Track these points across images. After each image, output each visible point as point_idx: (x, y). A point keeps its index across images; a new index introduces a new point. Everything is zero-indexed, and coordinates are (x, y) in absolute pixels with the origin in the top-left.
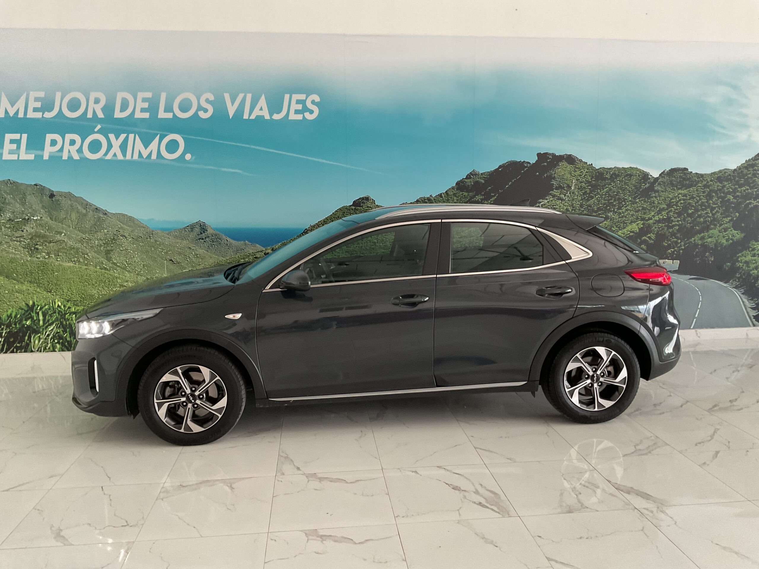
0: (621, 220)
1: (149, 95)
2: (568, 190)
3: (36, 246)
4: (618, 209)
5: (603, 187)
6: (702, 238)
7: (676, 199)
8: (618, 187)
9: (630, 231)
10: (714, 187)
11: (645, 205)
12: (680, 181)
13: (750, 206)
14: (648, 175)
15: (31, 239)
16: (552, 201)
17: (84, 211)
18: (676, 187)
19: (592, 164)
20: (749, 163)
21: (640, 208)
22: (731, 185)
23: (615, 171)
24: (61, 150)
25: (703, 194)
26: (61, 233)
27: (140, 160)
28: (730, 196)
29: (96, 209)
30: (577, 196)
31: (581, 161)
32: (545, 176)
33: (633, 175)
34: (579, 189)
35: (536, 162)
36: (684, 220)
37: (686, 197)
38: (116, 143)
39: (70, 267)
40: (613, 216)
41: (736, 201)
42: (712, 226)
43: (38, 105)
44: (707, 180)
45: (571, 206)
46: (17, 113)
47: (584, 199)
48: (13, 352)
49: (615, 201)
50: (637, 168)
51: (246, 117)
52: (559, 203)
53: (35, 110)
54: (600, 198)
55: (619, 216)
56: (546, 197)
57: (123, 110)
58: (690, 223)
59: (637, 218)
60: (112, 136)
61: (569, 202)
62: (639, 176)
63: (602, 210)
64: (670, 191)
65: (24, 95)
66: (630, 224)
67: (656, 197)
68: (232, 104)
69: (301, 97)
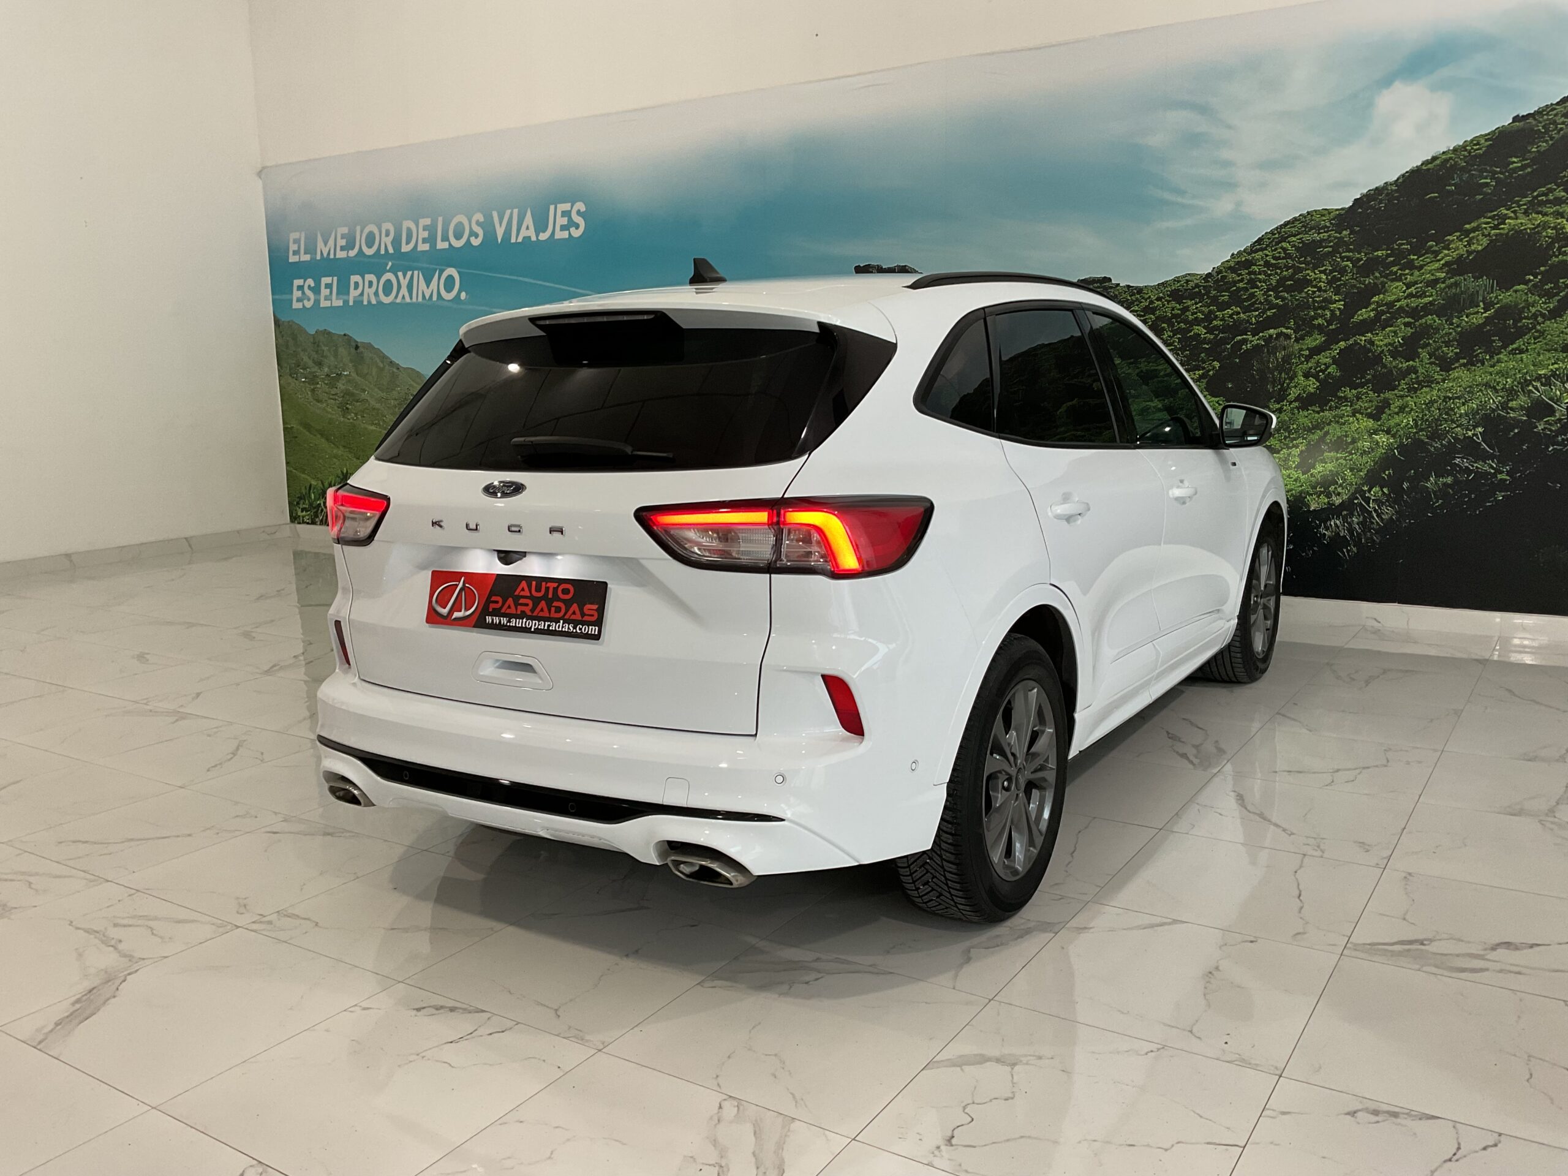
1: (427, 221)
10: (1166, 312)
13: (1244, 347)
15: (343, 397)
17: (382, 365)
20: (1239, 259)
22: (1201, 306)
24: (362, 294)
26: (364, 391)
27: (425, 301)
28: (1199, 328)
29: (391, 362)
38: (404, 283)
39: (372, 431)
41: (1212, 337)
43: (343, 242)
44: (1150, 297)
46: (329, 254)
51: (513, 240)
53: (342, 248)
57: (408, 243)
60: (400, 274)
65: (333, 234)
68: (501, 226)
69: (566, 207)
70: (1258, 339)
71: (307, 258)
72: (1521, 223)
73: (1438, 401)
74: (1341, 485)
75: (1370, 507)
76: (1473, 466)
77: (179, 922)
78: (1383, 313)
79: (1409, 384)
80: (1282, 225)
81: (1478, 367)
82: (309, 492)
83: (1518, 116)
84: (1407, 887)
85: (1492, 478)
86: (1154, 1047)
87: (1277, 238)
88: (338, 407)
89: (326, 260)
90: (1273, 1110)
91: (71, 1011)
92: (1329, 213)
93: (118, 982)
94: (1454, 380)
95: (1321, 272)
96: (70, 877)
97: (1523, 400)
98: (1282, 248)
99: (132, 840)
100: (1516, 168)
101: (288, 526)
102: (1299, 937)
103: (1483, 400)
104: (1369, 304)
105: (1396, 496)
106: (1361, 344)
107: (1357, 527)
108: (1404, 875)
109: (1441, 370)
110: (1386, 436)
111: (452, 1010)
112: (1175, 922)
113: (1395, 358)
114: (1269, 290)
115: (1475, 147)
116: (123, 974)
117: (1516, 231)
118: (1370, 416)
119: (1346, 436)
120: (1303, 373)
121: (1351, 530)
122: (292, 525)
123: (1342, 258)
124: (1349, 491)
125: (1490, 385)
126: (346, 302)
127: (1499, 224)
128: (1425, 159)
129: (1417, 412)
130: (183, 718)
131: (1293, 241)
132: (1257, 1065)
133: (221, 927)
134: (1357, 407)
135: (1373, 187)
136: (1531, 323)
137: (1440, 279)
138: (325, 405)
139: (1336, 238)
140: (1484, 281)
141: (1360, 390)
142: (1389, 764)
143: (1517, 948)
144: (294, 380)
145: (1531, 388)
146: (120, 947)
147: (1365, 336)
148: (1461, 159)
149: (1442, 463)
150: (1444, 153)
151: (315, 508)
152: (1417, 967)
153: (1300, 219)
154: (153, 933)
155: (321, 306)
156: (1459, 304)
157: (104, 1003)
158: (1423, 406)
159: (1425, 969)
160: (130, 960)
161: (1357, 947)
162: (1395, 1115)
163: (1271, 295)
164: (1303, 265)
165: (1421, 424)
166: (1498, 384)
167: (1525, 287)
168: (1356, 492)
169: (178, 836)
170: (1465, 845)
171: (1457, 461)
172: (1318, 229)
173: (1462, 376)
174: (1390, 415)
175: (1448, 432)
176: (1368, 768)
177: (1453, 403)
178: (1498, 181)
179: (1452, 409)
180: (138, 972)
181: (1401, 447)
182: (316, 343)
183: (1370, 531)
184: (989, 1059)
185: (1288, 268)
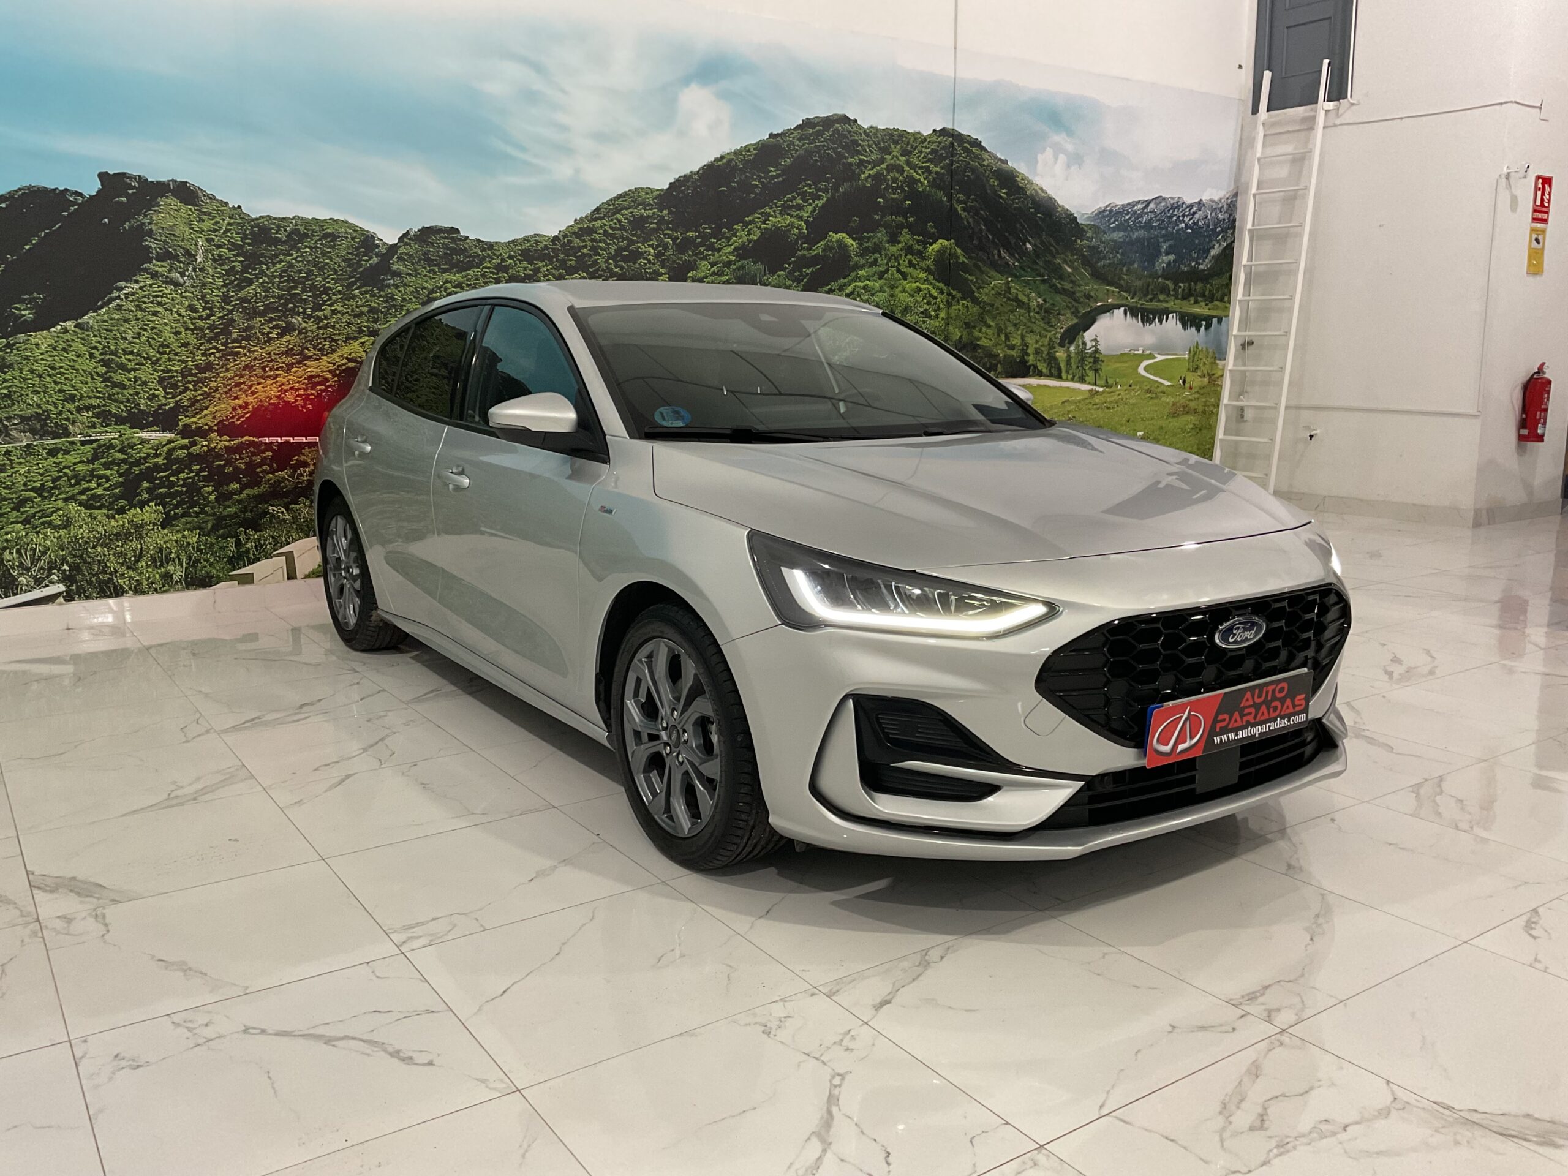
0: (323, 334)
2: (188, 264)
4: (313, 309)
5: (273, 259)
8: (308, 262)
9: (347, 358)
10: (519, 272)
11: (375, 303)
12: (445, 254)
14: (373, 237)
16: (151, 286)
18: (438, 265)
19: (239, 207)
20: (582, 226)
21: (365, 309)
22: (551, 268)
23: (296, 225)
30: (213, 276)
31: (212, 198)
32: (127, 226)
33: (339, 237)
34: (214, 260)
35: (99, 192)
40: (304, 325)
44: (501, 254)
45: (202, 299)
47: (229, 284)
49: (304, 290)
50: (347, 222)
52: (169, 292)
54: (268, 283)
55: (318, 324)
56: (135, 276)
59: (360, 331)
61: (193, 290)
62: (353, 239)
63: (276, 310)
64: (425, 276)
66: (345, 342)
67: (396, 286)
72: (780, 221)
83: (770, 135)
87: (612, 209)
92: (652, 192)
95: (649, 246)
98: (617, 219)
114: (609, 258)
115: (747, 154)
117: (776, 227)
123: (665, 235)
127: (766, 220)
128: (716, 157)
131: (625, 214)
135: (682, 174)
137: (731, 260)
139: (658, 216)
140: (759, 265)
150: (728, 153)
153: (629, 195)
164: (635, 238)
172: (644, 205)
178: (763, 184)
185: (624, 239)
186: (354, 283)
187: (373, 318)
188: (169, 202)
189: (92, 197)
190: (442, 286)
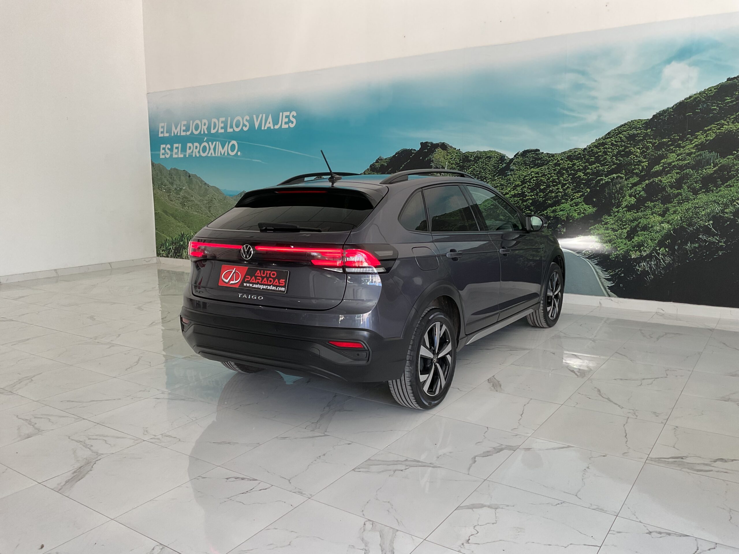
1: (223, 119)
3: (185, 203)
6: (554, 211)
7: (529, 176)
8: (480, 167)
10: (565, 166)
11: (503, 182)
12: (533, 160)
13: (601, 182)
14: (504, 156)
15: (183, 199)
17: (201, 185)
18: (529, 165)
19: (459, 149)
20: (599, 142)
21: (499, 185)
22: (581, 163)
23: (477, 154)
24: (192, 152)
25: (553, 171)
26: (192, 196)
27: (221, 156)
28: (580, 173)
29: (205, 183)
31: (451, 147)
32: (426, 159)
33: (492, 157)
35: (420, 149)
36: (537, 194)
37: (539, 174)
38: (212, 147)
39: (196, 215)
41: (586, 177)
42: (563, 201)
43: (184, 128)
44: (557, 158)
46: (177, 133)
48: (176, 258)
50: (495, 151)
51: (263, 128)
53: (184, 131)
57: (214, 129)
58: (542, 197)
60: (210, 143)
62: (497, 157)
64: (524, 170)
65: (179, 125)
67: (511, 175)
68: (257, 121)
69: (288, 113)
70: (608, 179)
71: (167, 135)
72: (731, 127)
73: (691, 209)
74: (646, 247)
75: (660, 257)
76: (708, 239)
77: (118, 438)
78: (666, 167)
79: (678, 201)
80: (619, 127)
81: (710, 193)
82: (166, 243)
83: (729, 78)
84: (675, 433)
85: (717, 245)
86: (559, 502)
87: (617, 132)
88: (180, 204)
89: (176, 136)
90: (614, 531)
91: (73, 475)
92: (641, 121)
93: (92, 464)
94: (699, 199)
95: (637, 148)
96: (68, 417)
97: (731, 209)
98: (619, 137)
99: (94, 401)
100: (729, 102)
101: (155, 258)
102: (626, 454)
103: (713, 208)
104: (660, 163)
105: (672, 253)
106: (655, 182)
107: (653, 266)
108: (675, 427)
109: (693, 194)
110: (667, 225)
111: (243, 479)
112: (569, 447)
113: (671, 189)
114: (613, 156)
115: (709, 92)
116: (94, 460)
117: (728, 131)
118: (660, 215)
119: (649, 224)
120: (629, 195)
121: (651, 268)
122: (158, 257)
123: (647, 142)
124: (650, 250)
125: (716, 202)
126: (185, 155)
127: (721, 127)
128: (686, 97)
129: (682, 213)
130: (113, 346)
131: (624, 134)
132: (606, 511)
133: (136, 440)
134: (654, 211)
135: (662, 110)
136: (735, 173)
137: (693, 152)
138: (174, 202)
139: (644, 133)
140: (714, 153)
141: (655, 203)
142: (668, 377)
143: (726, 461)
144: (160, 191)
145: (735, 203)
146: (92, 448)
147: (658, 178)
148: (703, 98)
149: (693, 237)
150: (695, 94)
151: (168, 250)
152: (680, 469)
153: (628, 124)
154: (106, 443)
155: (173, 157)
156: (702, 164)
157: (87, 473)
158: (685, 211)
159: (683, 470)
160: (97, 455)
161: (652, 459)
162: (669, 534)
163: (614, 159)
164: (629, 145)
165: (684, 219)
166: (720, 201)
167: (733, 156)
168: (653, 250)
169: (115, 400)
170: (703, 414)
171: (701, 236)
172: (636, 128)
173: (703, 198)
174: (669, 215)
175: (696, 223)
176: (658, 378)
177: (699, 209)
178: (720, 107)
179: (698, 213)
180: (101, 460)
181: (674, 230)
182: (170, 174)
183: (659, 268)
184: (485, 506)
185: (622, 146)
186: (496, 174)
187: (502, 188)
188: (439, 150)
189: (418, 151)
190: (530, 174)
